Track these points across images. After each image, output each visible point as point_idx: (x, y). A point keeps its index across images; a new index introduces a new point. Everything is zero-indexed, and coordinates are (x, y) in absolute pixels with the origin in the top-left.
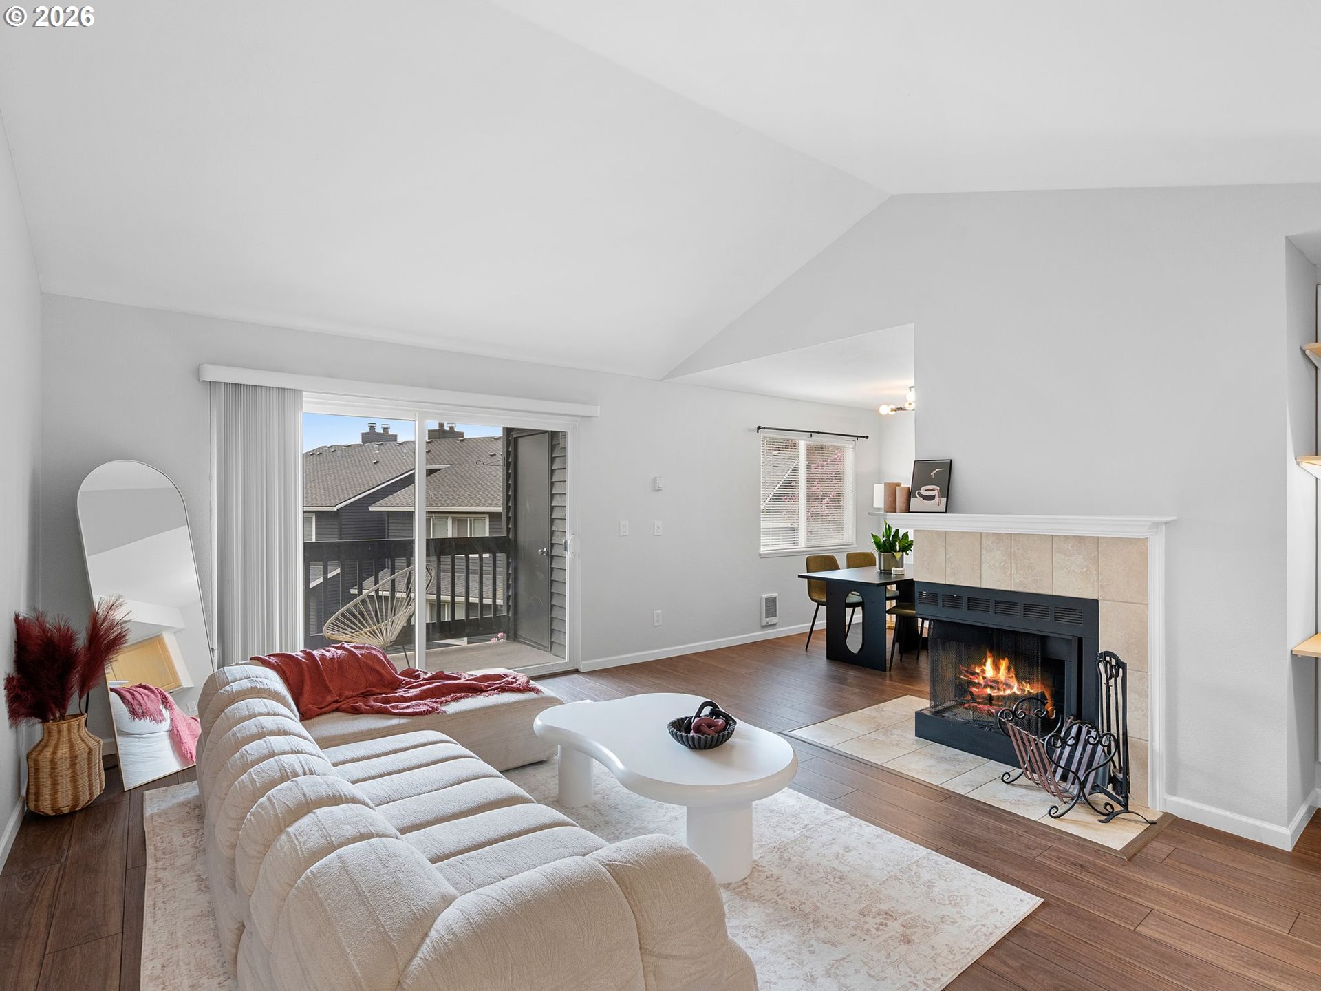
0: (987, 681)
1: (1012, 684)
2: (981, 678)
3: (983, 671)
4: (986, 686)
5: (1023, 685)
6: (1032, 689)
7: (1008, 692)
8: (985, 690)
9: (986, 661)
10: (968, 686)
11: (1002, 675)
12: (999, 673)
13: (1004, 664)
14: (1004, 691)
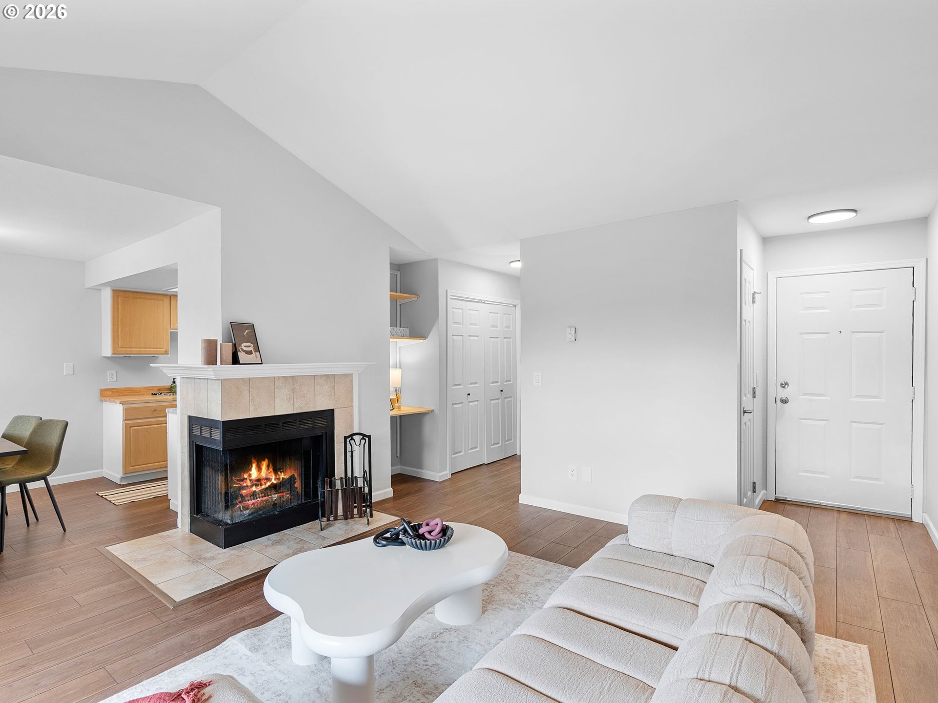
0: (253, 482)
1: (271, 477)
2: (248, 481)
3: (250, 475)
4: (252, 486)
5: (279, 475)
6: (285, 475)
7: (269, 484)
8: (251, 489)
9: (252, 466)
10: (239, 491)
11: (264, 473)
12: (261, 473)
13: (264, 464)
14: (265, 485)
